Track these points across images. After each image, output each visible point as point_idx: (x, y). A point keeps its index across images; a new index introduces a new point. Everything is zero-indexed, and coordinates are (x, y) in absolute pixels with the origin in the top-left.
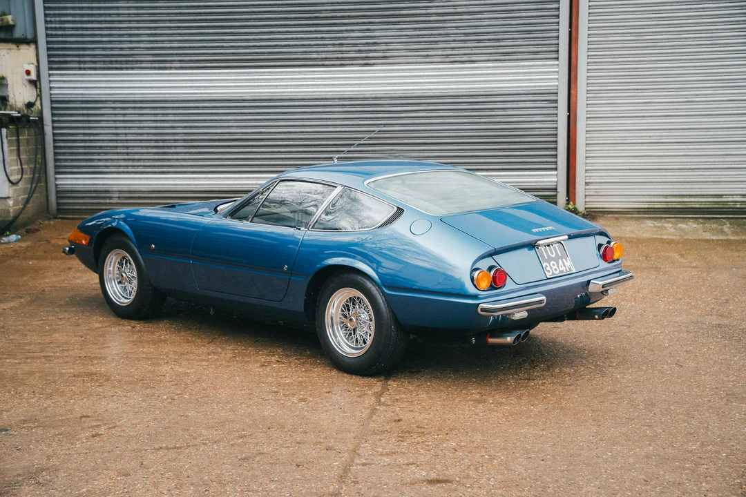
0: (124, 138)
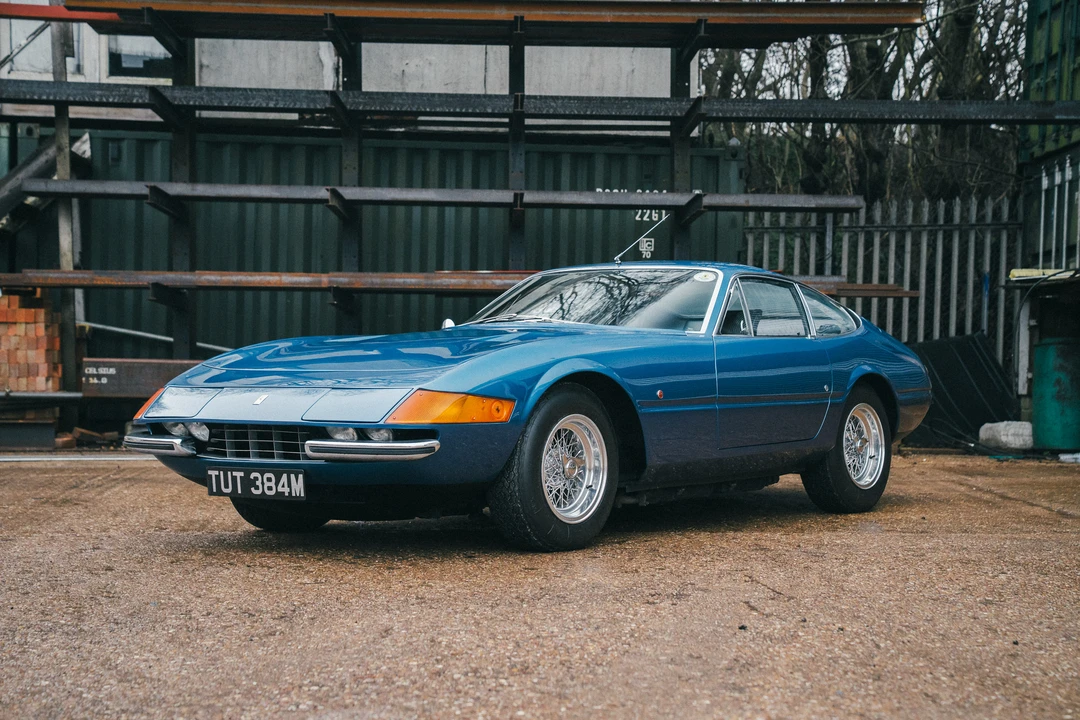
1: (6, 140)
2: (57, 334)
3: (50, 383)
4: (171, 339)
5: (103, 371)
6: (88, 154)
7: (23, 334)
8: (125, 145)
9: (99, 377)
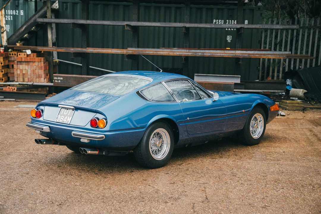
1: (34, 2)
2: (47, 65)
3: (46, 79)
4: (81, 65)
5: (59, 78)
6: (58, 7)
7: (37, 65)
8: (69, 4)
9: (58, 80)
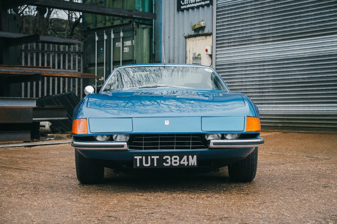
0: (245, 84)
